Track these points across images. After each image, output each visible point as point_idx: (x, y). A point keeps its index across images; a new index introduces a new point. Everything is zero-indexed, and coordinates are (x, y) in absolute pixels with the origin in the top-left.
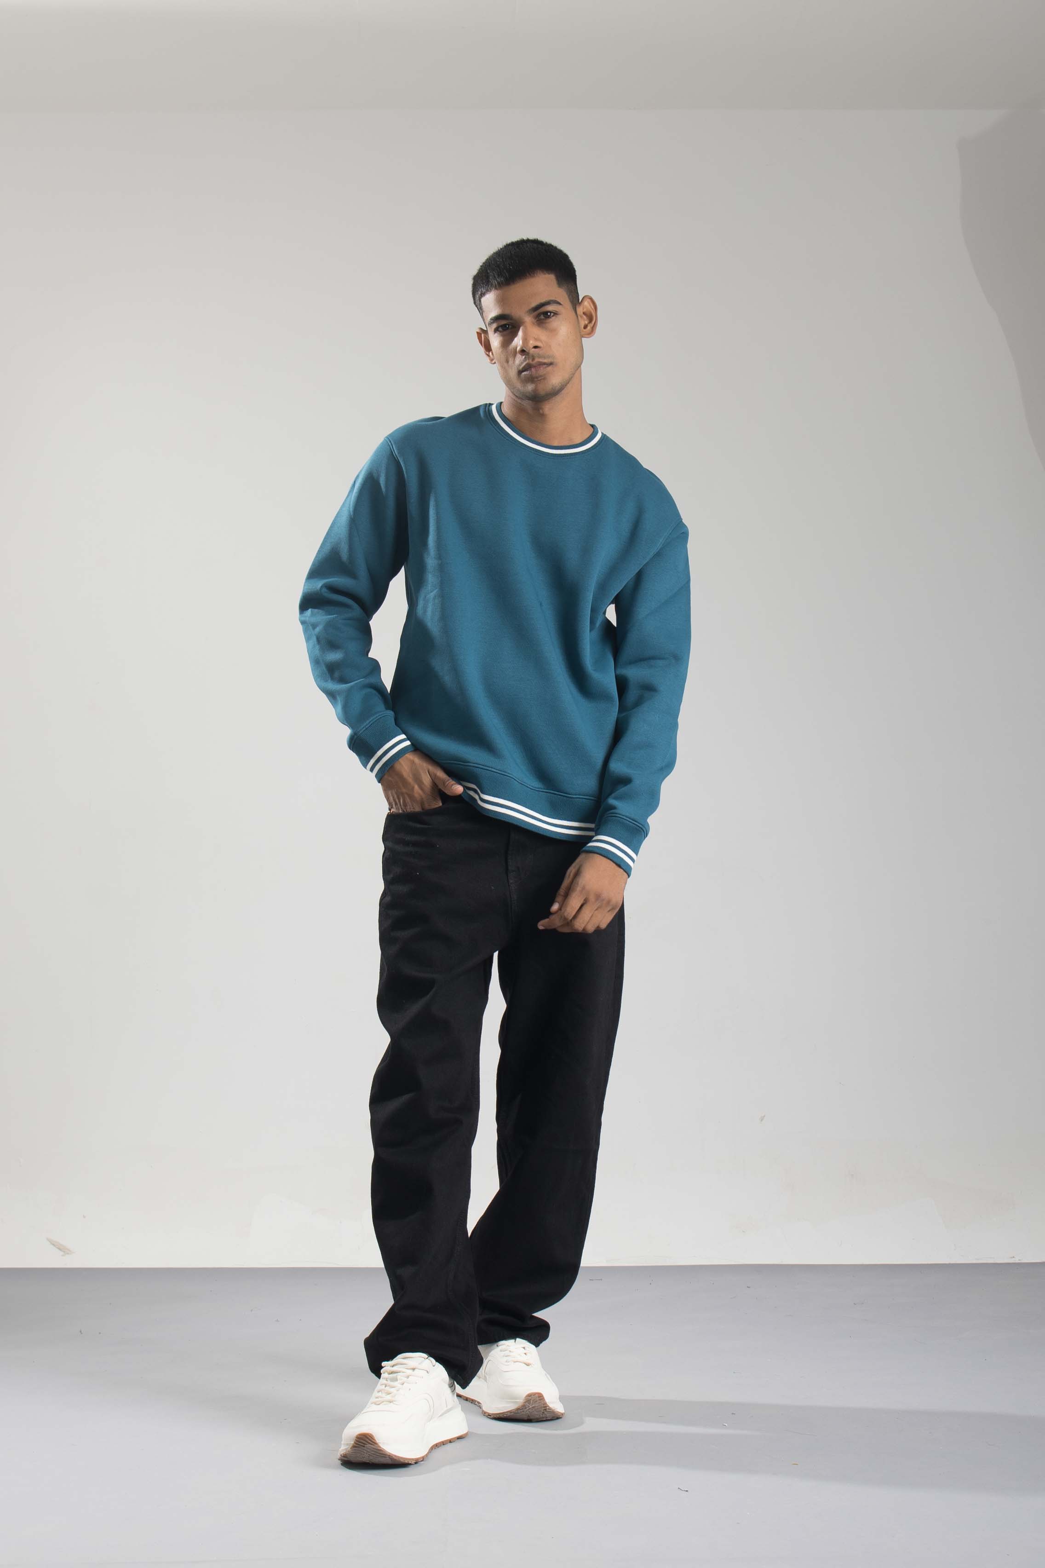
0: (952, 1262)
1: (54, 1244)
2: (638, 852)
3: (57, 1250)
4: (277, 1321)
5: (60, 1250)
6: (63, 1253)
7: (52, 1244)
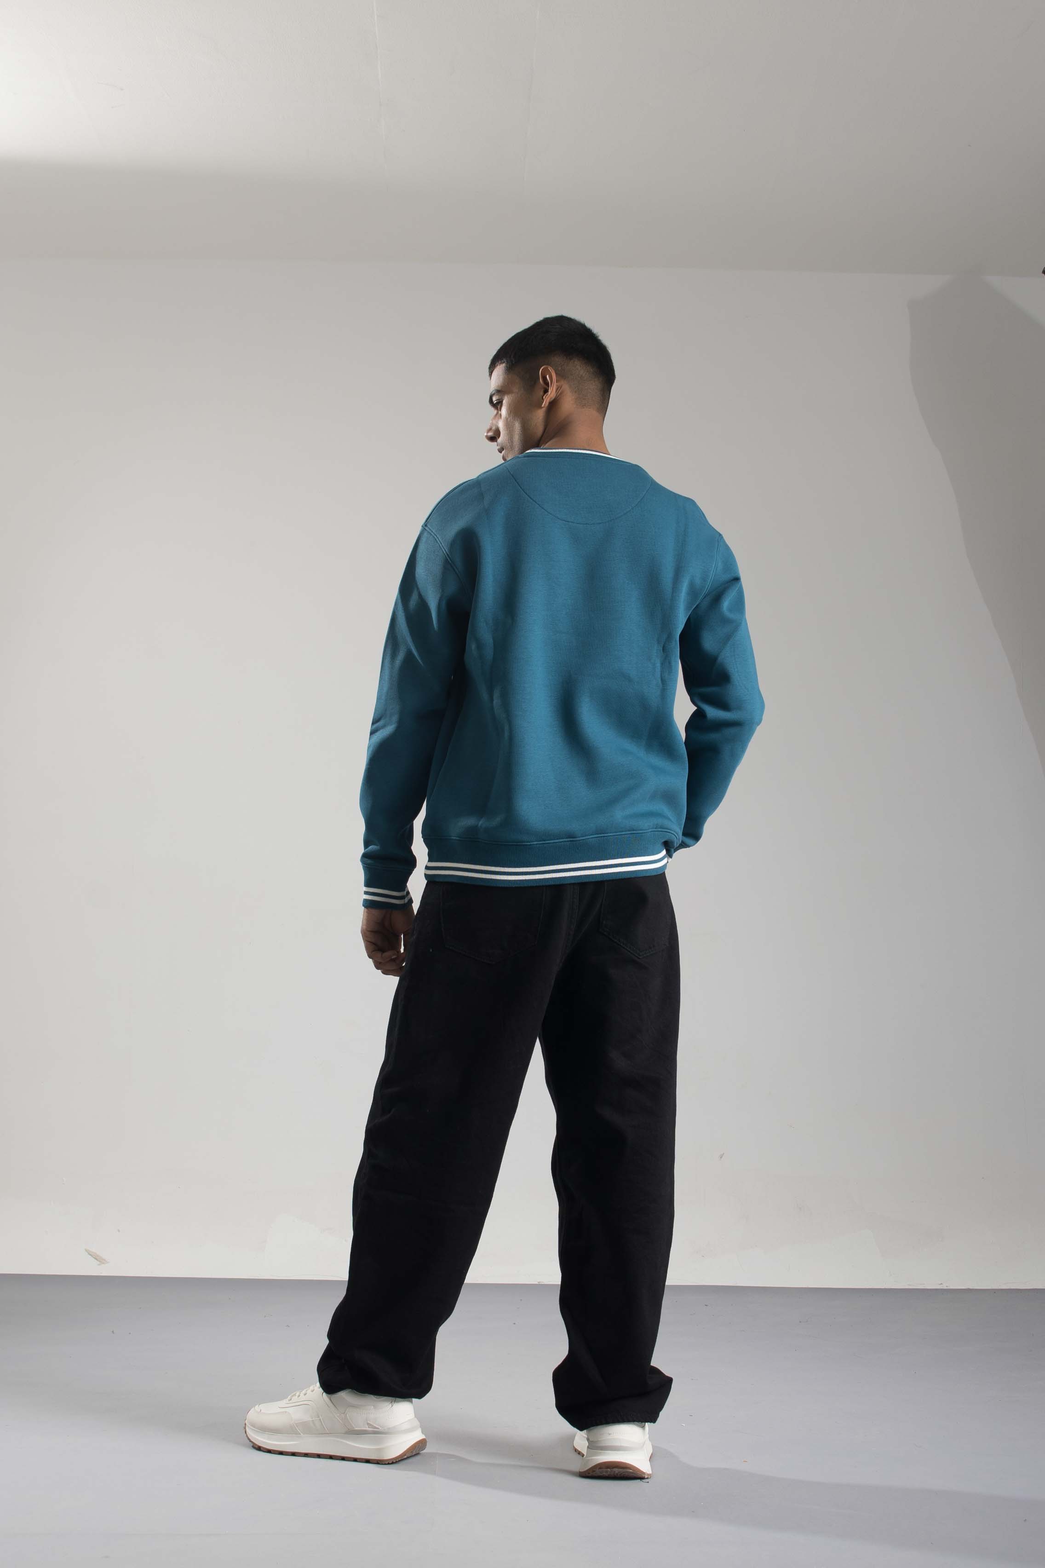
0: (886, 1287)
3: (94, 1260)
5: (96, 1259)
6: (98, 1263)
7: (89, 1254)
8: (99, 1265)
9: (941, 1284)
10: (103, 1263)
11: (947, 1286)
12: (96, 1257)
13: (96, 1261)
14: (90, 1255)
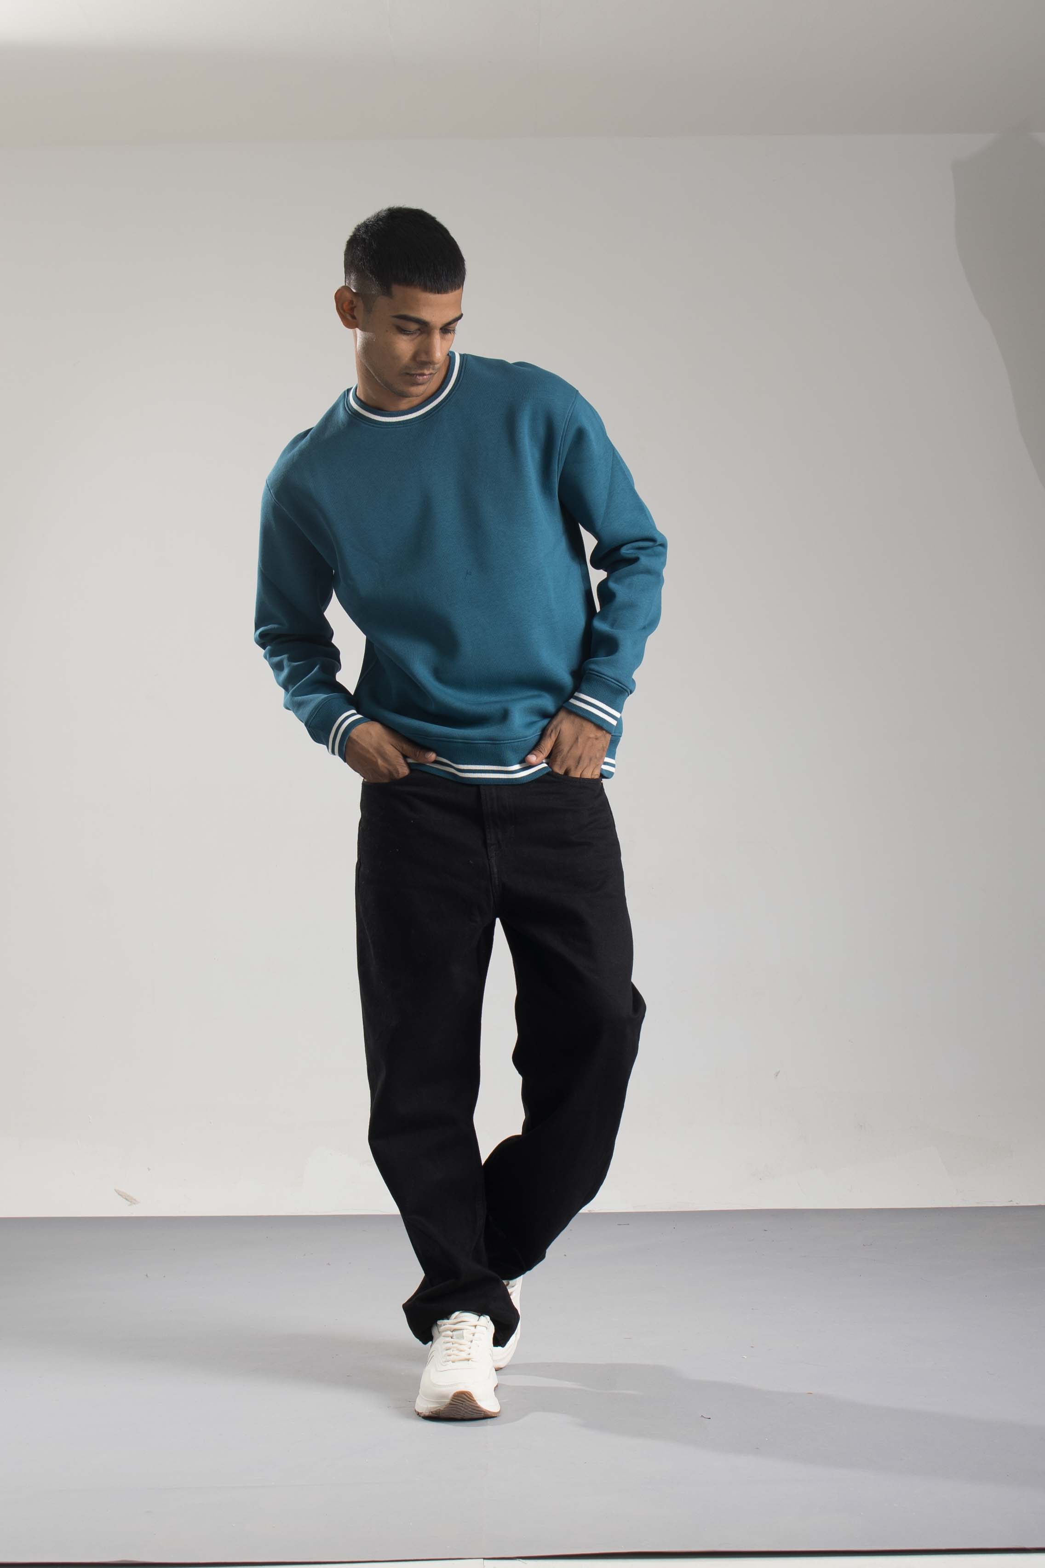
0: (954, 1206)
1: (120, 1194)
2: (622, 710)
3: (125, 1200)
4: (329, 1264)
5: (127, 1199)
6: (129, 1203)
7: (118, 1194)
8: (130, 1205)
9: (1011, 1201)
10: (135, 1204)
11: (1017, 1203)
12: (127, 1198)
13: (127, 1201)
14: (120, 1195)
